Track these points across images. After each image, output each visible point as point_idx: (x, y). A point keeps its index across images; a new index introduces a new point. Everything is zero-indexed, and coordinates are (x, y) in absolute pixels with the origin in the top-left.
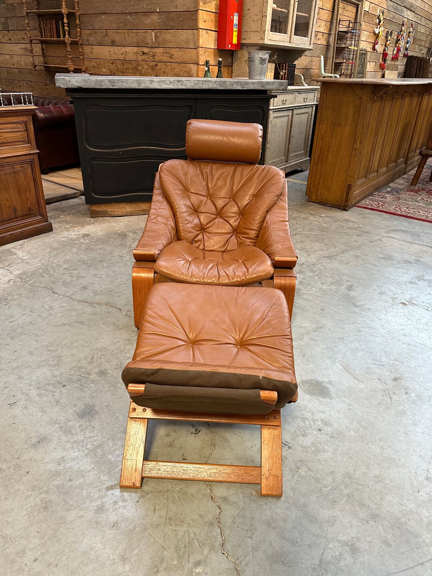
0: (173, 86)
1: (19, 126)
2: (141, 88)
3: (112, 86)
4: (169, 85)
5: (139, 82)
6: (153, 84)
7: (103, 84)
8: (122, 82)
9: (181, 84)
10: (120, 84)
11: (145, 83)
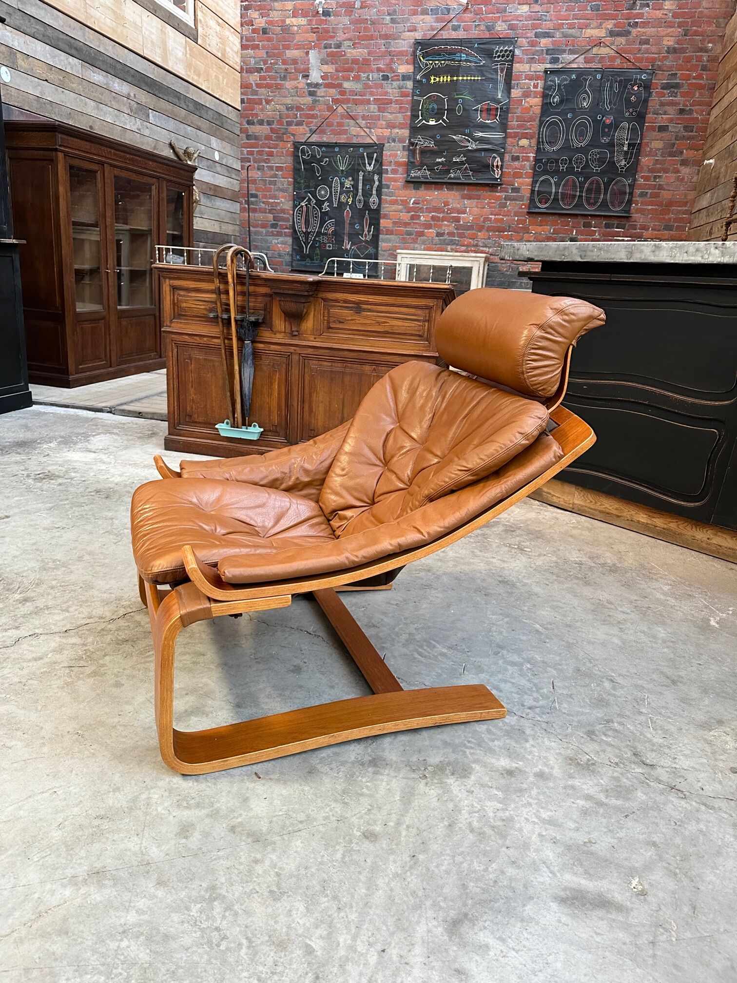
0: (702, 257)
1: (419, 312)
2: (632, 261)
3: (581, 256)
4: (692, 256)
5: (630, 250)
6: (657, 253)
7: (566, 253)
8: (600, 249)
9: (722, 252)
10: (595, 254)
11: (641, 252)
